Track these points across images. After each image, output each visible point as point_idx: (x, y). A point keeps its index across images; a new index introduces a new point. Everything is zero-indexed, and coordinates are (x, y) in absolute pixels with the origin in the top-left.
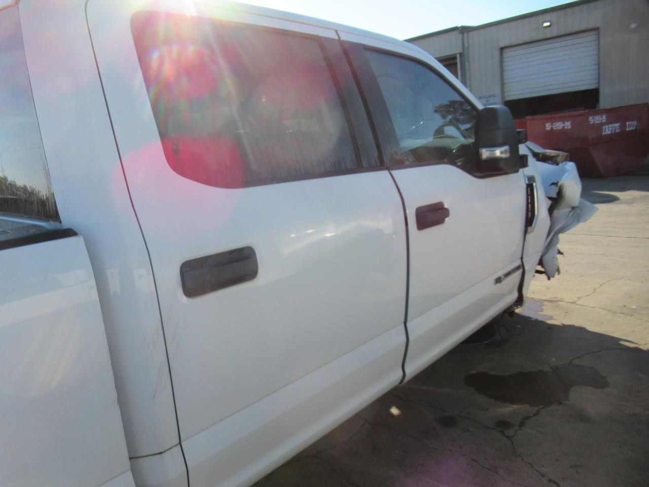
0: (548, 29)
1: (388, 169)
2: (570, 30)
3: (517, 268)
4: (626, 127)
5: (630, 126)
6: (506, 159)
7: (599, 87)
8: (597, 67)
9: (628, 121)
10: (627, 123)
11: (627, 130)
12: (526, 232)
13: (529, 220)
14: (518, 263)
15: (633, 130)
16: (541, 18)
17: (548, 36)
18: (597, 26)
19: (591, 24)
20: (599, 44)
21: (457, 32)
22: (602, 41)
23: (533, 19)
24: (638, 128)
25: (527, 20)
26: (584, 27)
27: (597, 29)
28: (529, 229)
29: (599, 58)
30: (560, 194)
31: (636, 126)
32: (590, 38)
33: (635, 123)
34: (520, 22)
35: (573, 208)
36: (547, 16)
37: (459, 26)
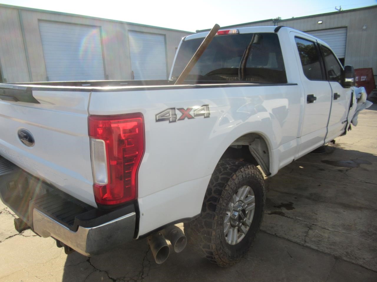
0: (321, 25)
1: (328, 81)
2: (332, 26)
3: (345, 122)
4: (361, 79)
5: (363, 79)
6: (353, 82)
7: (345, 57)
8: (344, 47)
9: (362, 76)
10: (362, 77)
11: (361, 80)
12: (350, 109)
13: (351, 105)
14: (346, 120)
15: (364, 81)
16: (317, 18)
17: (320, 29)
18: (346, 26)
19: (343, 25)
20: (346, 35)
21: (272, 22)
22: (348, 34)
23: (313, 19)
24: (366, 80)
25: (310, 19)
26: (339, 25)
27: (346, 27)
28: (351, 108)
29: (346, 42)
30: (361, 97)
31: (366, 79)
32: (342, 31)
33: (365, 77)
34: (306, 20)
35: (364, 103)
36: (321, 18)
37: (273, 19)
